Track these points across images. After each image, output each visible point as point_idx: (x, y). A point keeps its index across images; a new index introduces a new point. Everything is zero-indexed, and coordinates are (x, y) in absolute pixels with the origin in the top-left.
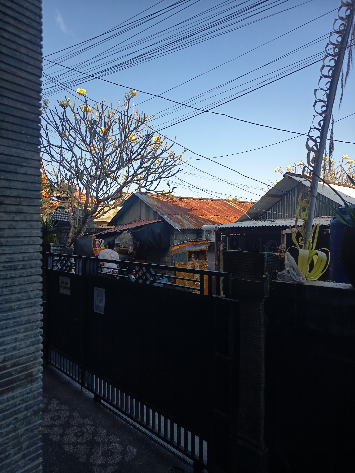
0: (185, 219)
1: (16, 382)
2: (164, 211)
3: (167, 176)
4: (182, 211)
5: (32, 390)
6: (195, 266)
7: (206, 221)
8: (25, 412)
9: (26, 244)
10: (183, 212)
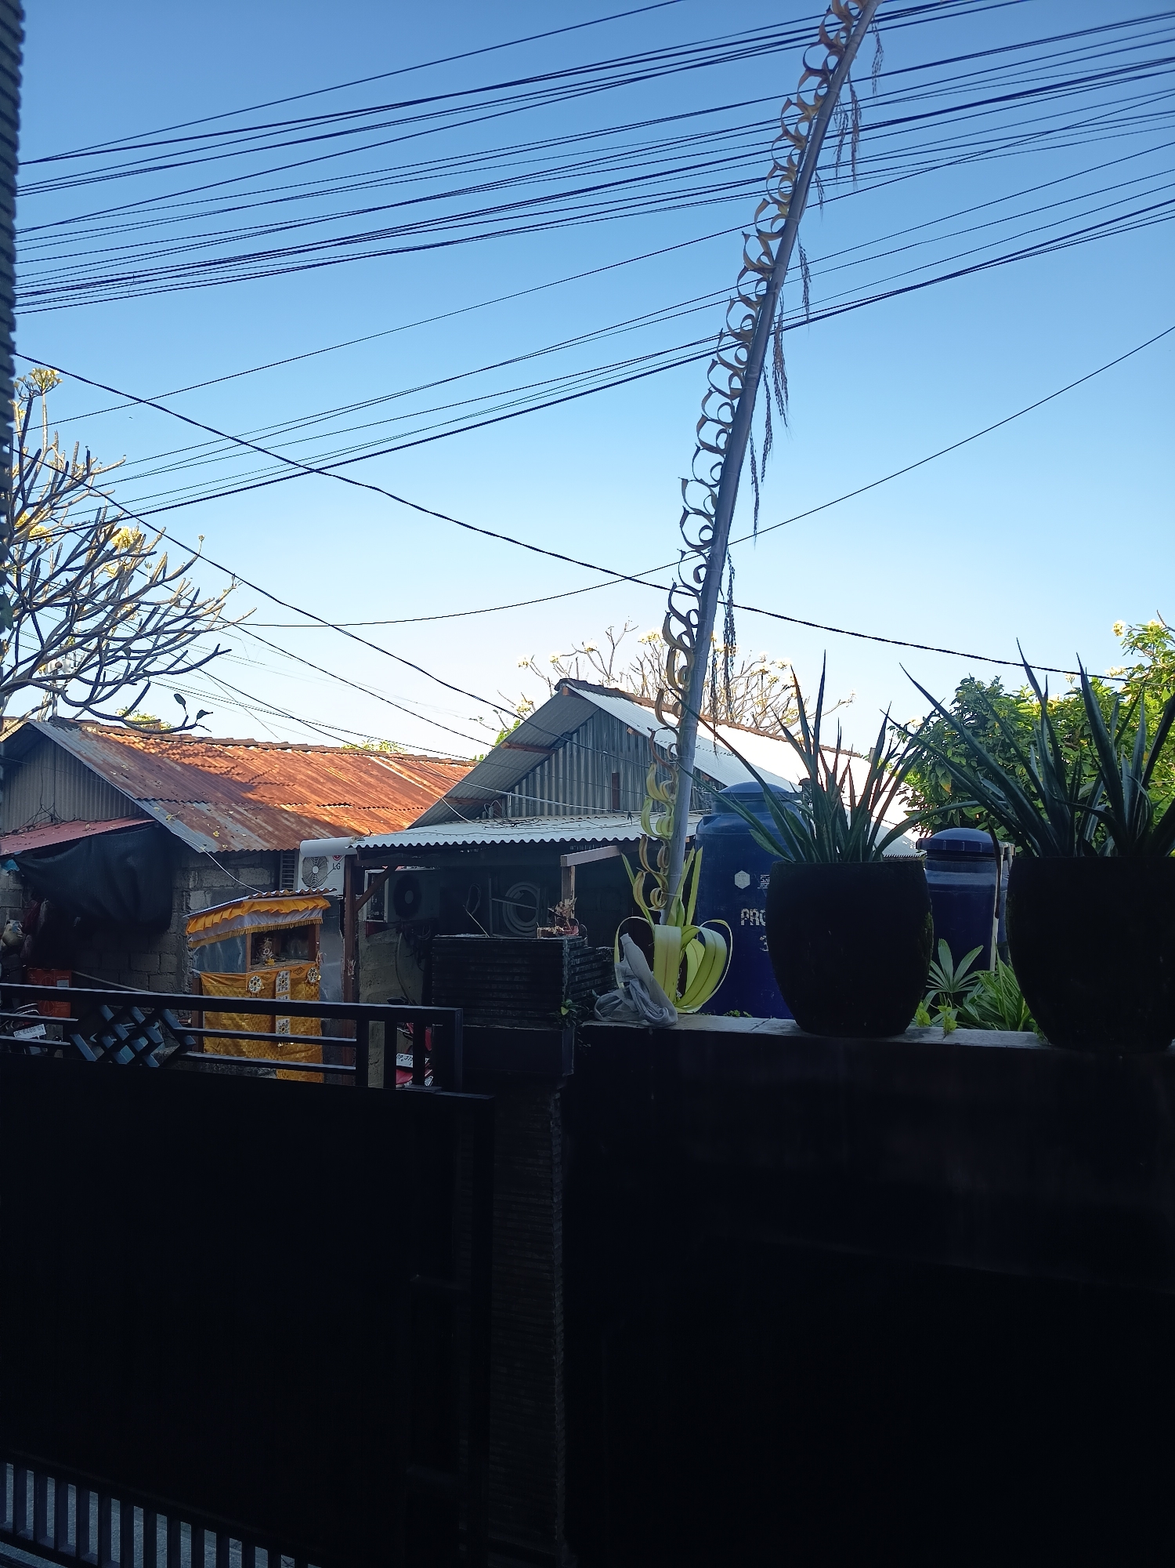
0: (231, 816)
2: (150, 788)
3: (171, 670)
4: (218, 790)
6: (278, 982)
7: (306, 824)
10: (222, 793)
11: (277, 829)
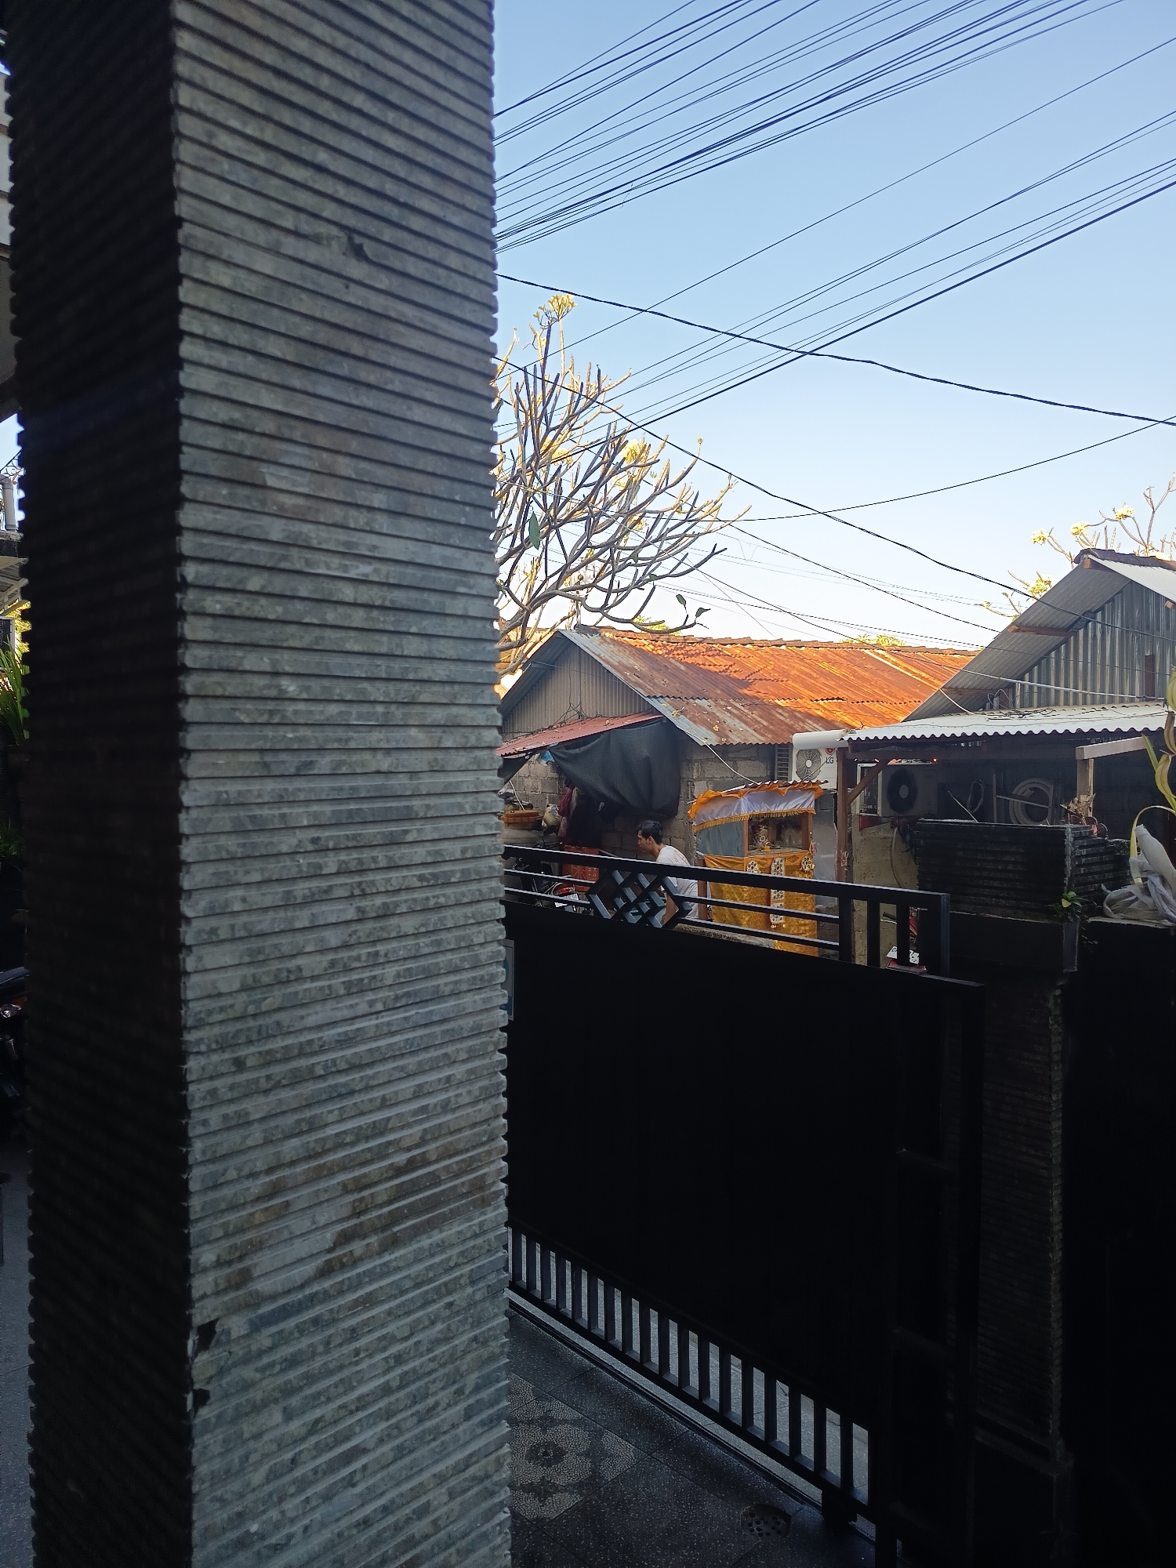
0: (728, 711)
1: (447, 1202)
2: (658, 686)
3: (673, 573)
4: (717, 687)
5: (485, 1228)
6: (773, 868)
7: (799, 719)
8: (470, 1290)
9: (469, 813)
10: (722, 690)
11: (772, 724)
